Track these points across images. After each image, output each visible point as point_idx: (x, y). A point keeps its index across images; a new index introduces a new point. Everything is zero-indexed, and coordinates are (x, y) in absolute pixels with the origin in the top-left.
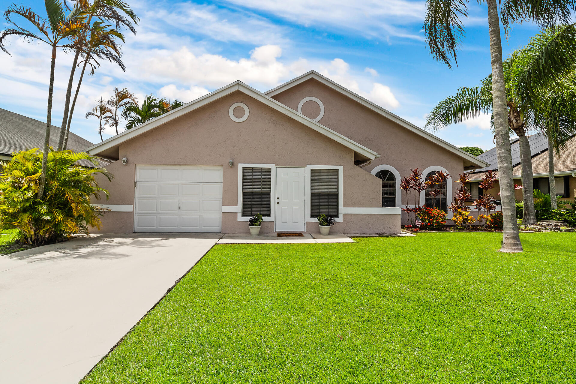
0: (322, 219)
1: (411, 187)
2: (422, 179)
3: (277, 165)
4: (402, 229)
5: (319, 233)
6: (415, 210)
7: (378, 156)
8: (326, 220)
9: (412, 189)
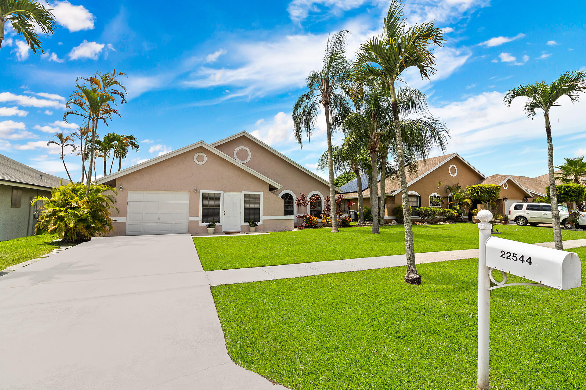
0: (251, 223)
1: (301, 204)
2: (308, 199)
3: (224, 191)
4: (295, 228)
5: (249, 231)
6: (303, 217)
7: (282, 187)
8: (253, 223)
9: (301, 205)
